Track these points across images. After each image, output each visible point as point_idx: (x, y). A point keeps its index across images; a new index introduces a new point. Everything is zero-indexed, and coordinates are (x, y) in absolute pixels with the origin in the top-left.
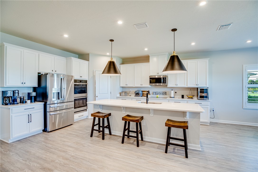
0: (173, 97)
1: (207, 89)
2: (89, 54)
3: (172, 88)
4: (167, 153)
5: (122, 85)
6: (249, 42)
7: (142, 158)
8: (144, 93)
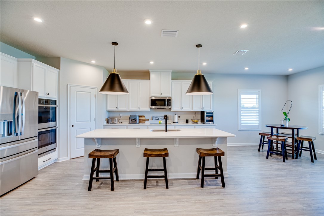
0: (177, 122)
1: (213, 113)
2: (59, 58)
3: (176, 112)
4: (204, 187)
5: (109, 109)
6: (246, 69)
7: (184, 200)
8: (140, 118)
